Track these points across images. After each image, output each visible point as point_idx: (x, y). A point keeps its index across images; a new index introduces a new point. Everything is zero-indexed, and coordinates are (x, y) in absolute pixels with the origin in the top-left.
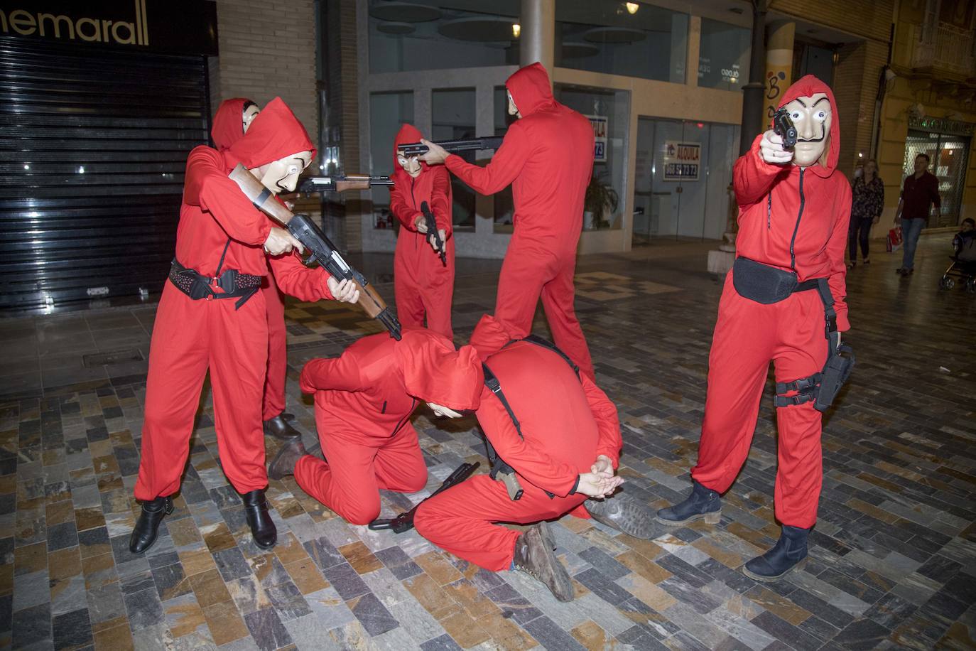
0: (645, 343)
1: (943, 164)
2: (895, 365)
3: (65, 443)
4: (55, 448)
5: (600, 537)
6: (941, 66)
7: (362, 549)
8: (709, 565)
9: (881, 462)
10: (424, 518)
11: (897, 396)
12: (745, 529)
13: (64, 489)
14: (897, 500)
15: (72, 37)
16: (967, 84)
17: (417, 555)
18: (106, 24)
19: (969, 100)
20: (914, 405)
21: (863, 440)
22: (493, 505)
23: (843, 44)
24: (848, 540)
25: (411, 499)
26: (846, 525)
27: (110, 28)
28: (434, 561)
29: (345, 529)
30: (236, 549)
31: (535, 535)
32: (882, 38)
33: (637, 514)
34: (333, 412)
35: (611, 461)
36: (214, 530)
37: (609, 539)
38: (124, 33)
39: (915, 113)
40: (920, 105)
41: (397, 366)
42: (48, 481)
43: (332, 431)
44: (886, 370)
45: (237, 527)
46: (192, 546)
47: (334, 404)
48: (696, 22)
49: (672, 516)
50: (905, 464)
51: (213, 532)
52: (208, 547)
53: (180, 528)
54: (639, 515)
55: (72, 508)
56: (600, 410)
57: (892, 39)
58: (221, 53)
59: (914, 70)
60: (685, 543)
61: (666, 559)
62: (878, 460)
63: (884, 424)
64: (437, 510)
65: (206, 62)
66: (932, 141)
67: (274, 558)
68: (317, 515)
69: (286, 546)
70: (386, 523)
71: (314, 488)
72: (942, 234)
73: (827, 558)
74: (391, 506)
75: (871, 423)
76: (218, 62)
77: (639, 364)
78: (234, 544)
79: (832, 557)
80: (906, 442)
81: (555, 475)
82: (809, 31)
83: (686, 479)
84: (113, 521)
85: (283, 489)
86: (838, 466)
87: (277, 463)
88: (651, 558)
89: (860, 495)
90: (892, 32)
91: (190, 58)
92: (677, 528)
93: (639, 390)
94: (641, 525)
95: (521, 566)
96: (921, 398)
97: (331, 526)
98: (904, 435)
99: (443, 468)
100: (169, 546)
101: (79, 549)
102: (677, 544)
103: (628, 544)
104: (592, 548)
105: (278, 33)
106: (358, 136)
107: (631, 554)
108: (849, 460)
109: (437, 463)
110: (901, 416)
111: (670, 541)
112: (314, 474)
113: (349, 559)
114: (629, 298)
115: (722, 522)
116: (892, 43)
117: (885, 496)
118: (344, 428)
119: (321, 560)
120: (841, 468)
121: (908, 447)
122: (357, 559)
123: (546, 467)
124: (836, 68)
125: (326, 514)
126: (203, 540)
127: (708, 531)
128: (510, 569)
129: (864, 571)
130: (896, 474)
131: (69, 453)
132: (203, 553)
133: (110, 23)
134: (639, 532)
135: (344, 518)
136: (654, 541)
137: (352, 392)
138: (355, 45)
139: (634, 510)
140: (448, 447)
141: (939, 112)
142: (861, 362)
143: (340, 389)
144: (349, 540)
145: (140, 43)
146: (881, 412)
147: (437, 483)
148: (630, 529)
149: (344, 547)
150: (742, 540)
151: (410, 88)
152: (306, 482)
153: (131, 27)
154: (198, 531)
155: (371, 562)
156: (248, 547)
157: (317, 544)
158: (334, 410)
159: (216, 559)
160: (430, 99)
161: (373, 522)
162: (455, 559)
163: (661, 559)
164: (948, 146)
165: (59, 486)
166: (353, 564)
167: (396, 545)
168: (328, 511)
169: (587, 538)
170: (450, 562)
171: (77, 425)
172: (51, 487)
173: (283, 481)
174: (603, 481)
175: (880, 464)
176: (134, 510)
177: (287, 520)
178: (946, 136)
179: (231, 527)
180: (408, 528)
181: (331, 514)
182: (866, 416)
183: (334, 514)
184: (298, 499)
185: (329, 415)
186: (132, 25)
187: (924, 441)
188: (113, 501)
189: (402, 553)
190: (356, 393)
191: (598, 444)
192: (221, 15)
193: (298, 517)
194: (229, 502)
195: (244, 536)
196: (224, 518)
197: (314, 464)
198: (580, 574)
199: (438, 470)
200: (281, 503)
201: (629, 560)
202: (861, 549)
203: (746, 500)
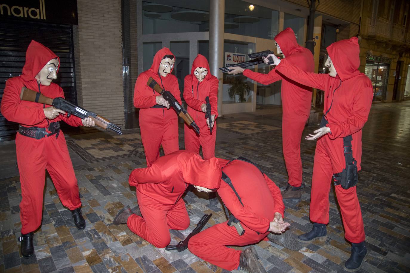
0: (271, 153)
1: (379, 75)
2: (379, 162)
3: (10, 208)
4: (5, 211)
5: (274, 250)
6: (379, 35)
7: (164, 261)
8: (327, 263)
9: (387, 208)
10: (194, 245)
11: (384, 176)
12: (338, 243)
13: (11, 233)
14: (400, 226)
15: (9, 14)
16: (389, 42)
17: (191, 263)
18: (26, 9)
19: (389, 49)
20: (392, 180)
21: (376, 198)
22: (228, 238)
23: (340, 25)
24: (385, 247)
25: (183, 233)
26: (381, 240)
27: (27, 11)
28: (200, 266)
29: (154, 251)
30: (102, 264)
31: (249, 253)
32: (356, 23)
33: (291, 239)
34: (147, 195)
35: (281, 215)
36: (90, 253)
37: (279, 251)
38: (34, 13)
39: (369, 54)
40: (371, 50)
41: (179, 169)
42: (3, 229)
43: (146, 204)
44: (376, 164)
45: (101, 251)
46: (80, 262)
47: (147, 191)
48: (282, 14)
49: (305, 238)
50: (398, 209)
51: (89, 255)
52: (88, 263)
53: (72, 253)
54: (292, 239)
55: (17, 244)
56: (273, 191)
57: (360, 23)
58: (79, 24)
59: (369, 36)
60: (314, 251)
61: (307, 260)
62: (386, 207)
63: (383, 190)
64: (200, 241)
65: (72, 28)
66: (375, 65)
67: (122, 268)
68: (139, 243)
69: (127, 261)
70: (174, 247)
71: (138, 231)
72: (380, 104)
73: (379, 257)
74: (174, 237)
75: (377, 189)
76: (78, 28)
77: (271, 163)
78: (101, 261)
79: (381, 257)
80: (394, 198)
81: (260, 223)
82: (328, 19)
83: (305, 219)
84: (38, 250)
85: (121, 230)
86: (369, 211)
87: (118, 218)
88: (301, 260)
89: (383, 225)
90: (360, 21)
91: (64, 26)
92: (308, 244)
93: (274, 175)
94: (294, 244)
95: (243, 268)
96: (394, 177)
97: (147, 249)
98: (393, 195)
99: (195, 217)
100: (68, 263)
101: (22, 267)
102: (310, 252)
103: (288, 253)
104: (272, 256)
105: (105, 15)
106: (137, 62)
107: (291, 259)
108: (373, 207)
109: (192, 214)
110: (389, 186)
111: (307, 251)
112: (138, 224)
113: (159, 267)
114: (259, 133)
115: (328, 241)
116: (360, 25)
117: (394, 225)
118: (152, 202)
119: (146, 268)
120: (371, 211)
121: (396, 201)
122: (163, 267)
123: (255, 219)
124: (338, 35)
125: (144, 243)
126: (85, 259)
127: (322, 245)
128: (237, 269)
129: (397, 264)
130: (395, 214)
131: (13, 213)
132: (86, 267)
133: (28, 9)
134: (293, 247)
135: (153, 245)
136: (299, 251)
137: (157, 184)
138: (136, 22)
139: (290, 237)
140: (195, 206)
141: (378, 54)
142: (365, 161)
143: (149, 182)
144: (157, 256)
145: (42, 18)
146: (380, 184)
147: (194, 225)
148: (288, 246)
149: (155, 260)
150: (338, 249)
151: (161, 41)
152: (134, 228)
153: (37, 11)
154: (82, 254)
155: (170, 268)
156: (108, 262)
157: (142, 259)
158: (147, 193)
159: (93, 269)
160: (169, 46)
161: (168, 247)
162: (210, 265)
163: (305, 261)
164: (381, 67)
165: (9, 232)
166: (161, 270)
167: (180, 258)
168: (145, 241)
169: (269, 251)
170: (208, 266)
171: (16, 198)
172: (5, 232)
173: (120, 226)
174: (280, 225)
175: (387, 209)
176: (48, 244)
177: (125, 247)
178: (381, 64)
179: (98, 252)
180: (185, 249)
181: (146, 243)
182: (374, 186)
183: (147, 242)
184: (129, 235)
185: (144, 196)
186: (38, 10)
187: (402, 198)
188: (38, 239)
189: (184, 263)
190: (158, 184)
191: (275, 207)
192: (79, 6)
193: (130, 245)
194: (95, 238)
195: (105, 256)
196: (94, 246)
197: (137, 219)
198: (270, 270)
199: (193, 218)
200: (121, 238)
201: (291, 262)
202: (392, 252)
203: (334, 229)
